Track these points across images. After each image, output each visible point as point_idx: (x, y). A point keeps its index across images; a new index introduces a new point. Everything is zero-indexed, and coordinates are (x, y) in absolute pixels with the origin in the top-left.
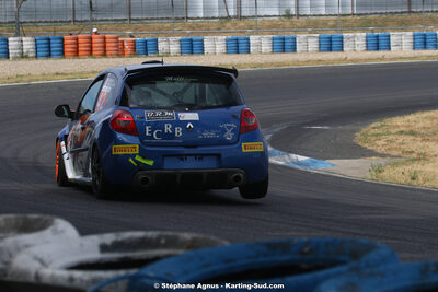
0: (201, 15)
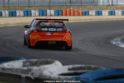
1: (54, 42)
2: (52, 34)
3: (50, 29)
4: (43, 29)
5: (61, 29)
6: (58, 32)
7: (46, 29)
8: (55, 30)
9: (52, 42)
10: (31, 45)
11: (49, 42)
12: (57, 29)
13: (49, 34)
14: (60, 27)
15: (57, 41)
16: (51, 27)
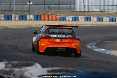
0: (78, 11)
1: (64, 49)
2: (61, 40)
3: (59, 36)
4: (52, 36)
5: (70, 36)
6: (68, 38)
7: (55, 36)
8: (64, 36)
9: (61, 49)
10: (40, 51)
11: (59, 49)
12: (66, 36)
13: (58, 41)
14: (69, 34)
15: (66, 48)
16: (60, 33)
